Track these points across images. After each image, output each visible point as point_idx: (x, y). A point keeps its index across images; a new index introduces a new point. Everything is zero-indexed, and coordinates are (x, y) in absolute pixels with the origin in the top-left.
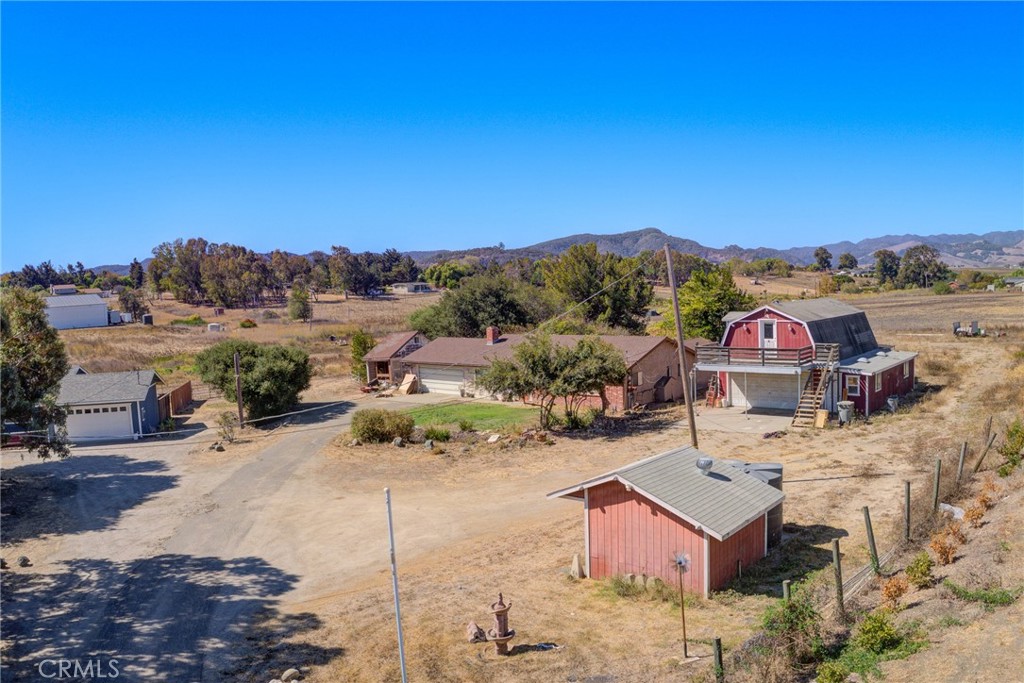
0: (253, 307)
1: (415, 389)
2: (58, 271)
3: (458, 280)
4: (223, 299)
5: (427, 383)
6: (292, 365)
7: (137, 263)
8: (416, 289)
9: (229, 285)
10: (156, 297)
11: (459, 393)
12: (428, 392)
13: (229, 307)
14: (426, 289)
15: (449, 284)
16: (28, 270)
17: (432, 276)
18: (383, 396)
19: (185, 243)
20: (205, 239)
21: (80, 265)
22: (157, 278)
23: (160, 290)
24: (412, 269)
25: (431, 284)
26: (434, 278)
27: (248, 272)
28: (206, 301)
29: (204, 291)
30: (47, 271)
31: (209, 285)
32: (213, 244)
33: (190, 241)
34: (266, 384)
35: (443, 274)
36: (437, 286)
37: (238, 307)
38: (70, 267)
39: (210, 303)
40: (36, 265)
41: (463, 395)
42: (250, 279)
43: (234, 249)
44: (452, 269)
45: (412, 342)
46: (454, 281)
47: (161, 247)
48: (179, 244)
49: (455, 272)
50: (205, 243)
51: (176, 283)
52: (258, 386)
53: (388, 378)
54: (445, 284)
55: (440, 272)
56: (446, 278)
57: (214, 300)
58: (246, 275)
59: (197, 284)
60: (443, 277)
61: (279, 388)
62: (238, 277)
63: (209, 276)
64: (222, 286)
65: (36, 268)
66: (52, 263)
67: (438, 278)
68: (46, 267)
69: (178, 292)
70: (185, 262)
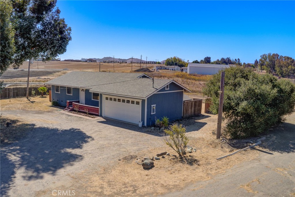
0: (291, 78)
2: (232, 60)
4: (281, 74)
6: (275, 90)
7: (257, 61)
9: (284, 70)
10: (260, 71)
13: (283, 77)
16: (223, 59)
19: (272, 55)
20: (278, 54)
21: (239, 59)
22: (262, 65)
23: (262, 70)
27: (291, 66)
28: (276, 75)
29: (275, 71)
30: (228, 60)
31: (277, 69)
32: (282, 56)
33: (273, 54)
34: (244, 104)
37: (286, 78)
38: (236, 60)
39: (277, 75)
40: (225, 58)
42: (292, 68)
43: (288, 58)
47: (263, 55)
48: (269, 55)
50: (278, 55)
51: (267, 67)
52: (238, 104)
57: (279, 74)
58: (290, 67)
59: (274, 69)
61: (257, 110)
62: (287, 67)
63: (278, 66)
64: (282, 70)
65: (225, 59)
66: (230, 58)
68: (228, 59)
69: (267, 71)
70: (271, 61)
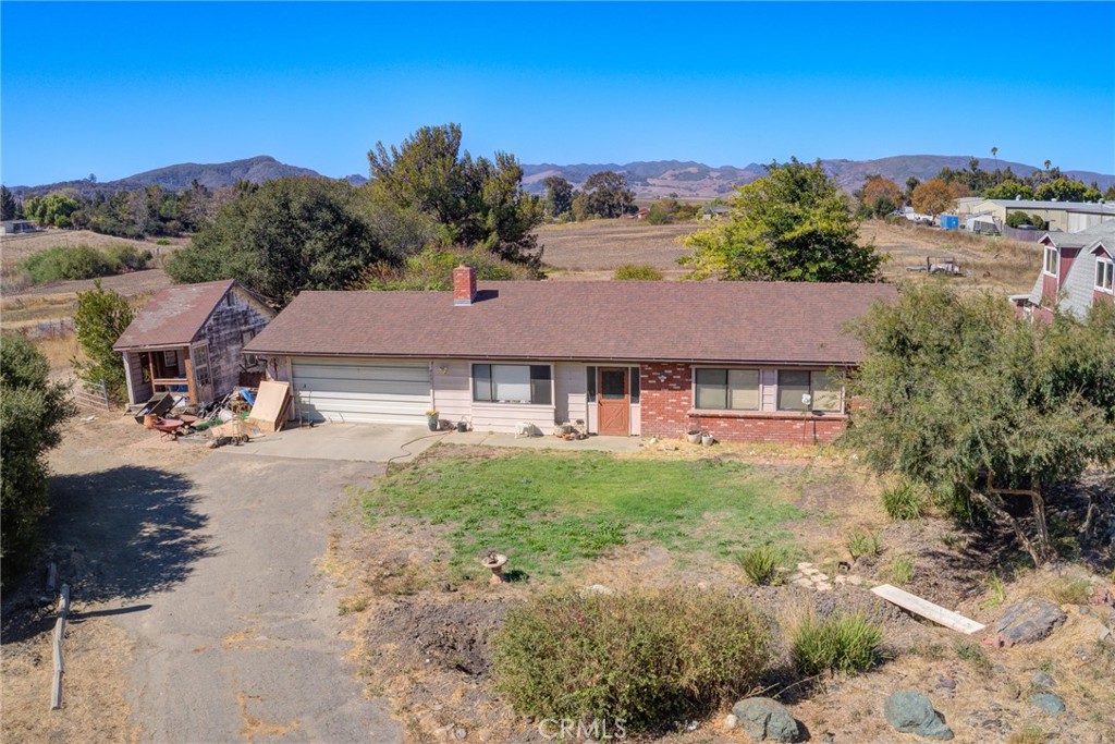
1: (293, 417)
3: (68, 215)
5: (318, 400)
8: (16, 229)
11: (425, 422)
12: (323, 421)
14: (29, 228)
15: (57, 221)
17: (34, 211)
18: (226, 441)
24: (8, 203)
25: (34, 221)
26: (37, 213)
35: (50, 208)
36: (42, 224)
41: (433, 427)
44: (61, 201)
45: (225, 306)
46: (63, 217)
49: (64, 205)
53: (185, 389)
54: (52, 222)
55: (45, 206)
56: (53, 213)
60: (48, 212)
67: (43, 214)
